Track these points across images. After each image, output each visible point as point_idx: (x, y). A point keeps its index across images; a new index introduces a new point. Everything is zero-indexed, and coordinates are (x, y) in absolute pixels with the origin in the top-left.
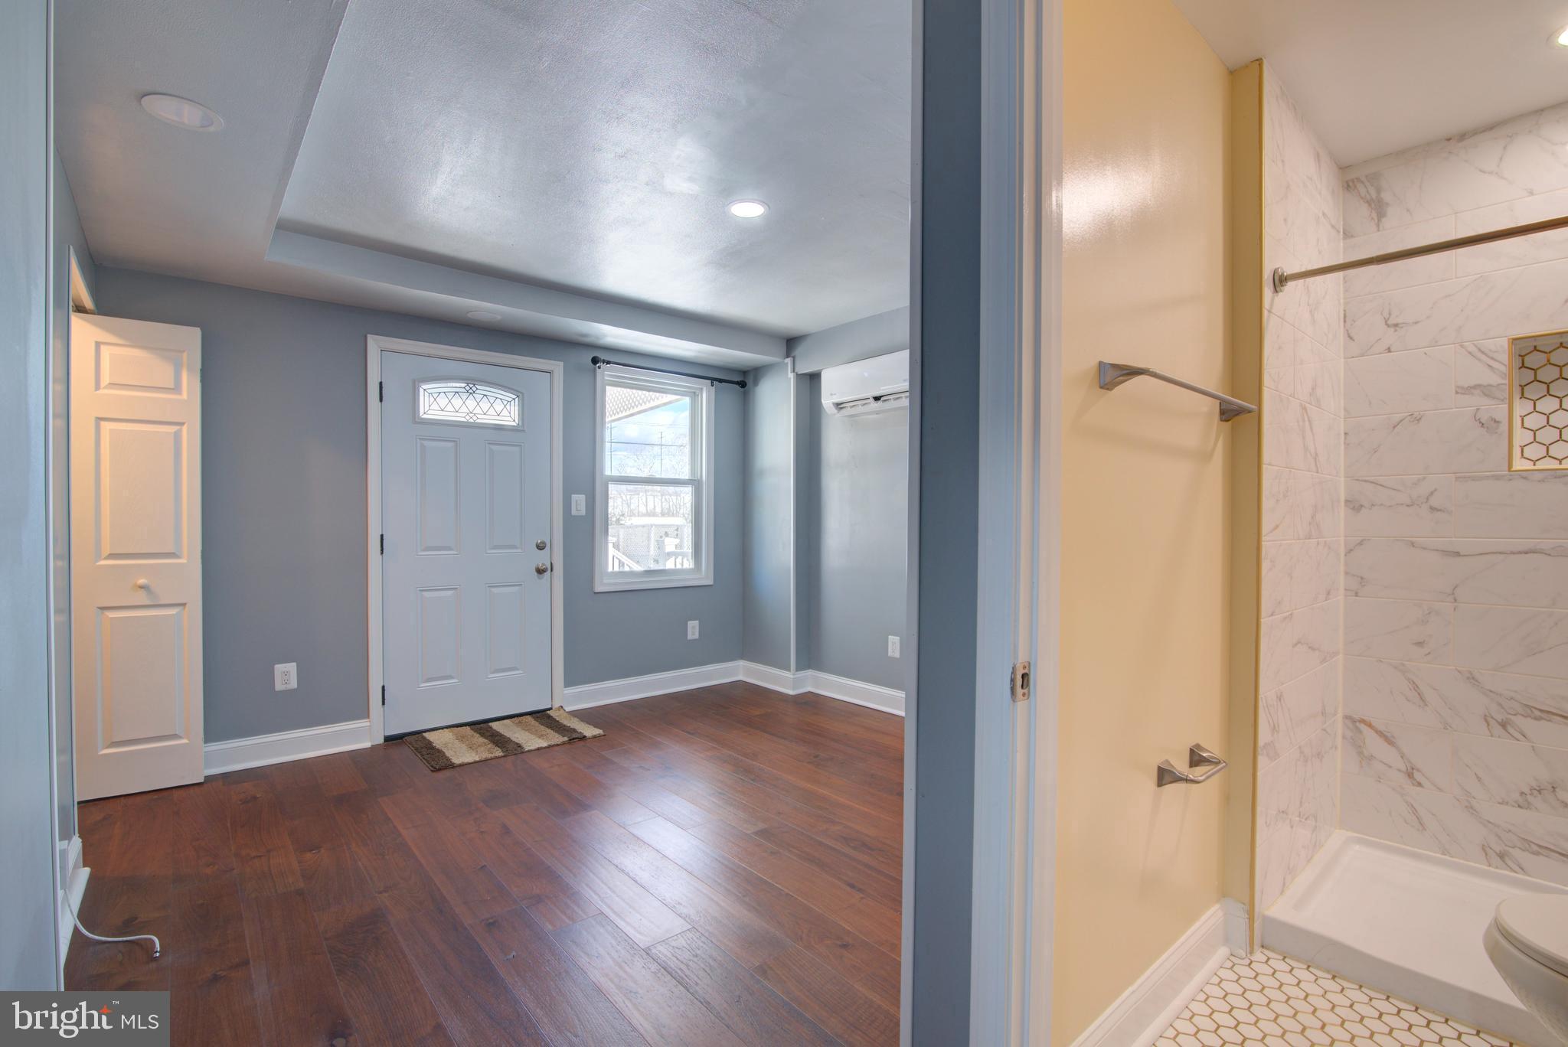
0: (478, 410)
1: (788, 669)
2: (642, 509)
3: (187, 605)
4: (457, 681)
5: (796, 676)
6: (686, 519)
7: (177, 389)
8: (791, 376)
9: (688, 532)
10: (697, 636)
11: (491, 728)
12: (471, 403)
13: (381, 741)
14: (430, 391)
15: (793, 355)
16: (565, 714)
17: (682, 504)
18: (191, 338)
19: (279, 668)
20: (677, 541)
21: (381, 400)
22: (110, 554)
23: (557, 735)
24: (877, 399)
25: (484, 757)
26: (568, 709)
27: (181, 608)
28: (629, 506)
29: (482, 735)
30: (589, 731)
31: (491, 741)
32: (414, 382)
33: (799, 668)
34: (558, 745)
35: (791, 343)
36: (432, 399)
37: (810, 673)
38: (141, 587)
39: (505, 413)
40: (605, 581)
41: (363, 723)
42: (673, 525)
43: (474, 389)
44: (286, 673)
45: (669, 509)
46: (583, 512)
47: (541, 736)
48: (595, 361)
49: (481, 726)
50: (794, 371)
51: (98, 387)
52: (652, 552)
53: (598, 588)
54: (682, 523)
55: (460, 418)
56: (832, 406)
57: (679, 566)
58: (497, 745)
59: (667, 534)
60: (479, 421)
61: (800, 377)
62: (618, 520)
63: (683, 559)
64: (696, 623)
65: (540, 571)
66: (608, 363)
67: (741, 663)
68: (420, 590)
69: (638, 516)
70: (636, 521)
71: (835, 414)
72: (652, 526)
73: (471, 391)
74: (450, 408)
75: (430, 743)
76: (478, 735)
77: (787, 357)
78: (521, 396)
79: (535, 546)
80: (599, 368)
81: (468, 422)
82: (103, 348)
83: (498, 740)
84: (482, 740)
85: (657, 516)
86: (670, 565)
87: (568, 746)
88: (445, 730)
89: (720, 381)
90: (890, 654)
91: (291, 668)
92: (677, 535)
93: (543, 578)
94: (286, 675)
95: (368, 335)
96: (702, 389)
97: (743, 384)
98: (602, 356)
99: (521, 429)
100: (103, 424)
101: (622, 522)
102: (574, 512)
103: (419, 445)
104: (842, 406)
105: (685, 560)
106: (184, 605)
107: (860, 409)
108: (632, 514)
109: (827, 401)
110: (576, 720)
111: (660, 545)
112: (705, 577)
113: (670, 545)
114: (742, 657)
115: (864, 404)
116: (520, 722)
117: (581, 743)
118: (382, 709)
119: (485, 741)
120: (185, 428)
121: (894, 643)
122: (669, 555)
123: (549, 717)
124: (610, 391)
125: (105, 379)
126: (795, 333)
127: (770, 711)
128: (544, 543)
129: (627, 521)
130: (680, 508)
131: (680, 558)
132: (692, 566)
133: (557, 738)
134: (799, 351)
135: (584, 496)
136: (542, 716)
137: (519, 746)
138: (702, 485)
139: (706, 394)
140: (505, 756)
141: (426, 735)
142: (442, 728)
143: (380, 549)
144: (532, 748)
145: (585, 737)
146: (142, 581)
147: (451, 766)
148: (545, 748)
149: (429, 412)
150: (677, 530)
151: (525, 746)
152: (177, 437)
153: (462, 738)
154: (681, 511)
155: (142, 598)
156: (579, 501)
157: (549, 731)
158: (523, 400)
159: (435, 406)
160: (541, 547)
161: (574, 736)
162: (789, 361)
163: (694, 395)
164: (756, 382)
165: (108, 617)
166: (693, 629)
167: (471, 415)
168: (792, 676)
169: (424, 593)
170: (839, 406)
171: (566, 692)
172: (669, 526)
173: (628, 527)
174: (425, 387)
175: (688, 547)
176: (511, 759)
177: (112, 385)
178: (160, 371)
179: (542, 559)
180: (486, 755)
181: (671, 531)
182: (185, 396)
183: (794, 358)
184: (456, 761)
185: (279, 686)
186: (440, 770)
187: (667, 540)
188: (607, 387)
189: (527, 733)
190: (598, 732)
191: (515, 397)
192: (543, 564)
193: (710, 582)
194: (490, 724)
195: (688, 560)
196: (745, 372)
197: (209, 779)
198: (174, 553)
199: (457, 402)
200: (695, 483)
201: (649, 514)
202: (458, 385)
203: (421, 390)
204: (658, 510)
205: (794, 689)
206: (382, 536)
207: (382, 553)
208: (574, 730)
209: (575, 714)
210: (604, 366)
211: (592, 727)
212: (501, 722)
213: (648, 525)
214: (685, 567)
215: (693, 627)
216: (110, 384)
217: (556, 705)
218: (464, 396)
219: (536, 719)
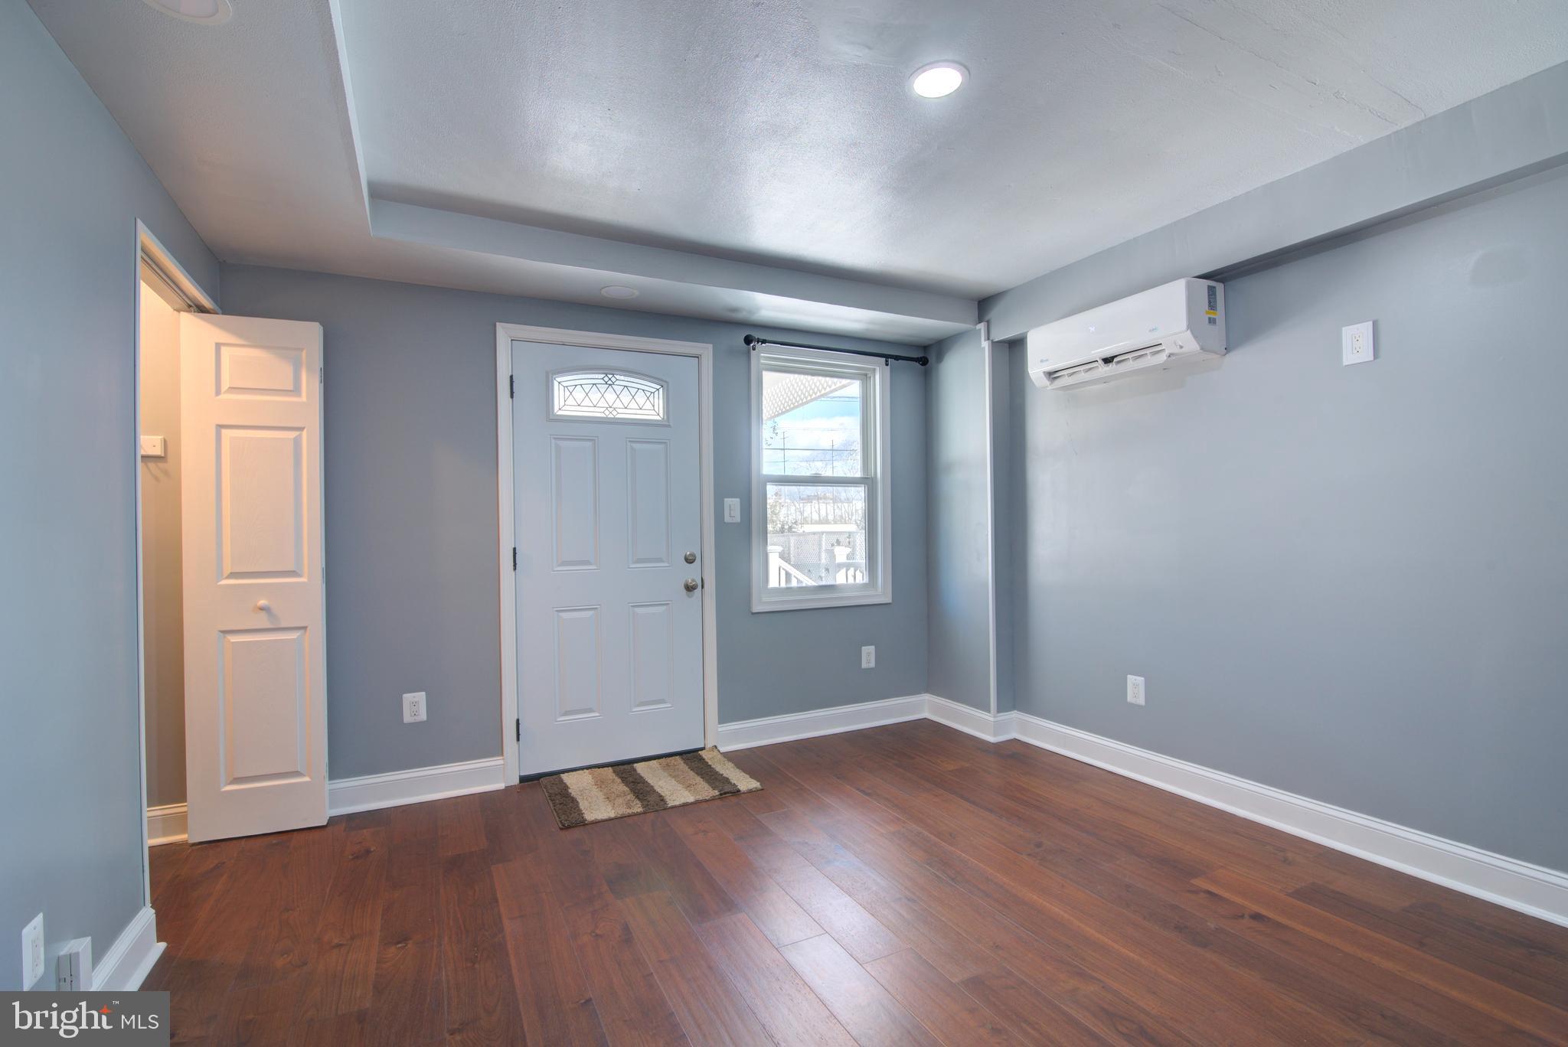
0: (618, 404)
1: (987, 709)
2: (815, 517)
3: (308, 629)
4: (598, 715)
5: (996, 719)
6: (858, 526)
7: (296, 390)
8: (985, 345)
9: (860, 540)
10: (872, 665)
11: (635, 770)
12: (610, 396)
13: (516, 781)
14: (565, 384)
15: (987, 318)
16: (720, 756)
17: (854, 511)
18: (310, 335)
19: (408, 697)
20: (849, 550)
21: (512, 397)
22: (231, 573)
23: (706, 786)
24: (1107, 361)
25: (620, 812)
26: (723, 749)
27: (302, 631)
28: (802, 513)
29: (624, 780)
30: (745, 783)
31: (631, 790)
32: (547, 373)
33: (1001, 709)
34: (706, 801)
35: (983, 304)
36: (567, 393)
37: (1015, 715)
38: (262, 609)
39: (648, 406)
40: (764, 599)
41: (496, 761)
42: (844, 532)
43: (613, 379)
44: (415, 704)
45: (841, 516)
46: (738, 519)
47: (688, 787)
48: (748, 340)
49: (624, 769)
50: (988, 339)
51: (218, 392)
52: (823, 561)
53: (757, 608)
54: (855, 530)
55: (597, 413)
56: (1043, 375)
57: (851, 580)
58: (637, 797)
59: (838, 543)
60: (617, 416)
61: (996, 345)
62: (790, 528)
63: (855, 571)
64: (872, 649)
65: (690, 588)
66: (764, 342)
67: (926, 697)
68: (557, 611)
69: (812, 524)
70: (808, 528)
71: (1047, 387)
72: (823, 533)
73: (610, 382)
74: (587, 402)
75: (566, 787)
76: (619, 780)
77: (980, 323)
78: (665, 386)
79: (683, 559)
80: (754, 349)
81: (607, 418)
82: (224, 349)
83: (639, 788)
84: (623, 788)
85: (830, 523)
86: (840, 579)
87: (718, 803)
88: (585, 771)
89: (897, 358)
90: (1130, 698)
91: (421, 697)
92: (849, 543)
93: (692, 597)
94: (415, 706)
95: (497, 323)
96: (874, 370)
97: (924, 361)
98: (756, 334)
99: (667, 423)
100: (224, 431)
101: (794, 530)
102: (727, 519)
103: (553, 445)
104: (1055, 376)
105: (858, 573)
106: (305, 628)
107: (1082, 376)
108: (805, 521)
109: (1036, 368)
110: (730, 765)
111: (832, 555)
112: (882, 594)
113: (841, 554)
114: (928, 689)
115: (1090, 369)
116: (667, 765)
117: (734, 800)
118: (517, 746)
119: (626, 789)
120: (304, 433)
121: (1135, 686)
122: (840, 566)
123: (701, 759)
124: (768, 377)
125: (226, 384)
126: (992, 290)
127: (967, 765)
128: (693, 555)
129: (800, 529)
130: (852, 515)
131: (852, 569)
132: (866, 580)
133: (706, 791)
134: (994, 314)
135: (738, 500)
136: (692, 757)
137: (662, 799)
138: (876, 483)
139: (880, 375)
140: (644, 813)
141: (564, 776)
142: (582, 768)
143: (512, 564)
144: (677, 803)
145: (739, 791)
146: (262, 602)
147: (583, 823)
148: (692, 804)
149: (566, 408)
150: (849, 537)
151: (667, 798)
152: (297, 442)
153: (600, 783)
154: (854, 518)
155: (263, 621)
156: (733, 506)
157: (698, 779)
158: (668, 390)
159: (570, 401)
160: (690, 560)
161: (727, 788)
162: (982, 326)
163: (865, 378)
164: (940, 357)
165: (229, 641)
166: (868, 656)
167: (610, 410)
168: (992, 719)
169: (561, 614)
170: (1052, 375)
171: (720, 730)
172: (841, 533)
173: (800, 535)
174: (559, 379)
175: (861, 558)
176: (651, 816)
177: (232, 389)
178: (279, 371)
179: (691, 574)
180: (623, 810)
181: (842, 539)
182: (304, 398)
183: (988, 322)
184: (589, 816)
185: (408, 718)
186: (569, 827)
187: (837, 550)
188: (765, 373)
189: (674, 782)
190: (754, 784)
191: (658, 387)
192: (693, 580)
193: (888, 599)
194: (635, 765)
195: (861, 572)
196: (925, 348)
197: (333, 821)
198: (294, 571)
199: (595, 396)
200: (868, 481)
201: (820, 522)
202: (597, 376)
203: (556, 384)
204: (831, 517)
205: (995, 735)
206: (515, 549)
207: (515, 569)
208: (727, 780)
209: (731, 757)
210: (759, 346)
211: (748, 776)
212: (647, 763)
213: (818, 533)
214: (857, 581)
215: (869, 654)
216: (230, 388)
217: (709, 745)
218: (603, 388)
219: (686, 761)
